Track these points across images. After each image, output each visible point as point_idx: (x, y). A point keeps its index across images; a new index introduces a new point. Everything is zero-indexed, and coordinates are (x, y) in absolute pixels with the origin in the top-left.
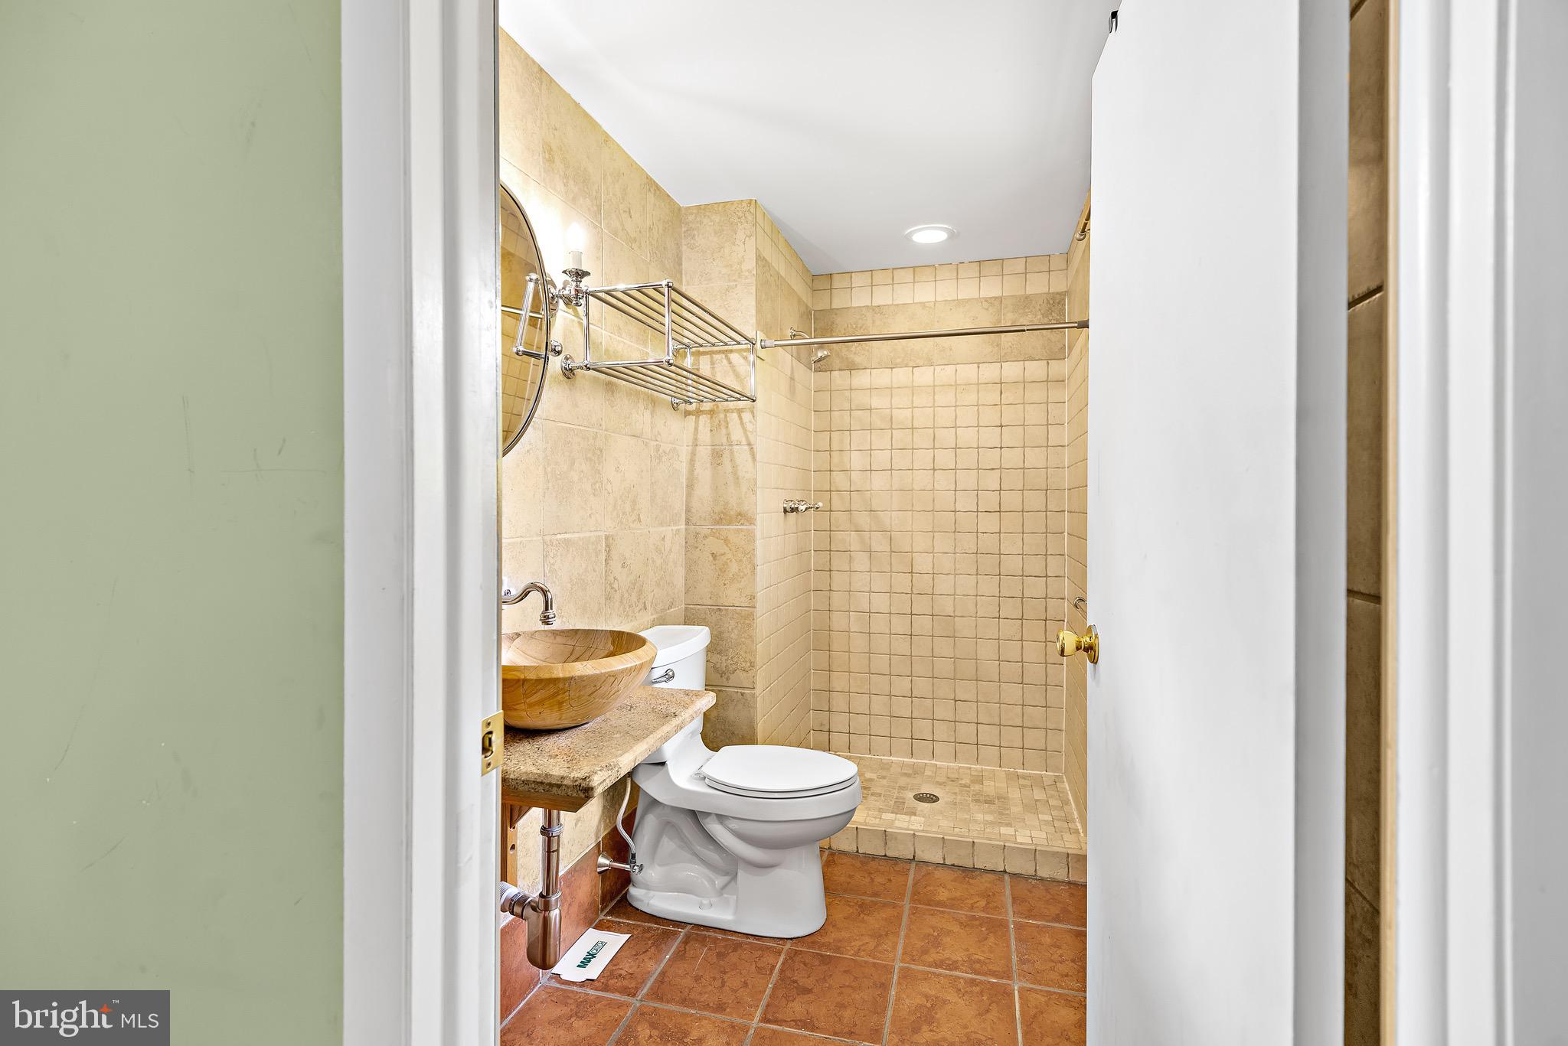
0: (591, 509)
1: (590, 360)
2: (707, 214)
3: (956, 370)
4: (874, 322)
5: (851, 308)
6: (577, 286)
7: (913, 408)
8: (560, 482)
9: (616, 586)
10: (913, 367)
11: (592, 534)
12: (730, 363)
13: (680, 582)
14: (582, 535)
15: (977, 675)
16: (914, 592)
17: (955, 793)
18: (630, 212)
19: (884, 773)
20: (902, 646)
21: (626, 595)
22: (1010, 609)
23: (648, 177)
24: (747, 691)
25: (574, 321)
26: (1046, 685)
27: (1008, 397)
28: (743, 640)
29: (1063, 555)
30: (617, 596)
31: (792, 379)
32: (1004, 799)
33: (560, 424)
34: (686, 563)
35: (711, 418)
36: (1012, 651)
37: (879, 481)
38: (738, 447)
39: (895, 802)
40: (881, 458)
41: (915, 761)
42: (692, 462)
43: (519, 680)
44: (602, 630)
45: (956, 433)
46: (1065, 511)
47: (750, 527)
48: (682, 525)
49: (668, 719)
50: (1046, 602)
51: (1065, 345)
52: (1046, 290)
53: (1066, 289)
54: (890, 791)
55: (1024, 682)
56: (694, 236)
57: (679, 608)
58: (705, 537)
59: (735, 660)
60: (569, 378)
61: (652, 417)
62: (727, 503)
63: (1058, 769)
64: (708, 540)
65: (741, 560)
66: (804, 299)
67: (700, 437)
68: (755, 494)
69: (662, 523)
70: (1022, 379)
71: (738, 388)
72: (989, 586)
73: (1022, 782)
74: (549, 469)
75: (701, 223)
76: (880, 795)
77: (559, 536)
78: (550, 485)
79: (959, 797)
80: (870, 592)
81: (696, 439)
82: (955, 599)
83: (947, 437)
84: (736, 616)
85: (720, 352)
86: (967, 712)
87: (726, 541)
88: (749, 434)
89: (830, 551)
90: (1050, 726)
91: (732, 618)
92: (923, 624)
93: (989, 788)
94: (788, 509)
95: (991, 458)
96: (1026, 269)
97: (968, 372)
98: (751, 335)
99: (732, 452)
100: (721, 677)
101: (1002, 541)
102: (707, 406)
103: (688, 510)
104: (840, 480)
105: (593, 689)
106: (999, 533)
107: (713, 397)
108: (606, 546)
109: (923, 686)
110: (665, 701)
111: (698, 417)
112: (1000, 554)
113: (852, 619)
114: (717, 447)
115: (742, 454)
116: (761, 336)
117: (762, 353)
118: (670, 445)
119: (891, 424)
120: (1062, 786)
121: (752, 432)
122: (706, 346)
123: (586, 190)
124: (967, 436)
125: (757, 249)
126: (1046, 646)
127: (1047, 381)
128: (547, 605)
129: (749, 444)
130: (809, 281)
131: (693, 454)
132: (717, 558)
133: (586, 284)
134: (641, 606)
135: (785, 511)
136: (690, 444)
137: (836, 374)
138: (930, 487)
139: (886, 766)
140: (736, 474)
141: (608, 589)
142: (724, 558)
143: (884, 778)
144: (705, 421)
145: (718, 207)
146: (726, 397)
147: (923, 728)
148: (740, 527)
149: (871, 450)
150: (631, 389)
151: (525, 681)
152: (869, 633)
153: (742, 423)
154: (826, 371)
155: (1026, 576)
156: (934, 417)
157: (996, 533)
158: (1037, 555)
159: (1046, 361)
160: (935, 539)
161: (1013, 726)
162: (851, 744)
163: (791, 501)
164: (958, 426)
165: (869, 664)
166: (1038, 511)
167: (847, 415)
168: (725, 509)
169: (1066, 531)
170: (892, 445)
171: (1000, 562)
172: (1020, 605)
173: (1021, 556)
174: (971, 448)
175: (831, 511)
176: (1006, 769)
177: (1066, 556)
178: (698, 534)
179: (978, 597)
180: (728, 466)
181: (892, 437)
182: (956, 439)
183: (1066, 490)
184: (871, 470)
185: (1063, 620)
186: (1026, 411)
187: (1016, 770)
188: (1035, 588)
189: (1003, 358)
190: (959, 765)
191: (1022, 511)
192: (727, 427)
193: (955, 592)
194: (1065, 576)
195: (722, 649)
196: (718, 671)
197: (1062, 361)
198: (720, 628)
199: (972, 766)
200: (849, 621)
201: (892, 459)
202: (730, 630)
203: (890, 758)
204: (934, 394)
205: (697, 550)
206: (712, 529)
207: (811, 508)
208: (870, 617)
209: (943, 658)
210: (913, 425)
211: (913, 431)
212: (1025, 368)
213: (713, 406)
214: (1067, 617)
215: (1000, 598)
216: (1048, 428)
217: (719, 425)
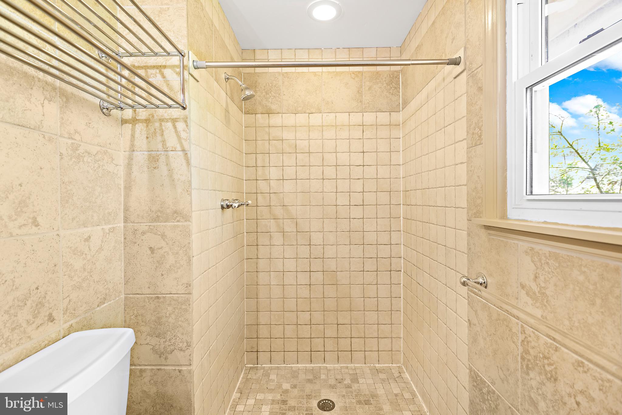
3: (336, 117)
4: (283, 83)
7: (309, 139)
10: (309, 113)
12: (163, 77)
13: (119, 274)
15: (350, 307)
16: (312, 257)
17: (344, 396)
20: (304, 292)
22: (370, 265)
24: (184, 368)
26: (391, 311)
27: (367, 134)
28: (180, 323)
29: (400, 231)
31: (227, 111)
34: (125, 257)
35: (147, 126)
36: (372, 291)
37: (288, 186)
38: (172, 153)
40: (290, 172)
41: (315, 365)
42: (129, 166)
45: (336, 156)
46: (400, 204)
47: (185, 224)
48: (120, 223)
50: (391, 260)
51: (400, 103)
54: (300, 402)
55: (379, 310)
57: (119, 298)
58: (143, 233)
59: (173, 341)
62: (163, 203)
63: (399, 362)
64: (145, 236)
65: (177, 253)
67: (137, 143)
68: (190, 195)
70: (375, 123)
72: (357, 251)
73: (381, 375)
79: (347, 400)
80: (284, 258)
81: (132, 145)
82: (337, 260)
83: (330, 158)
84: (173, 302)
85: (154, 67)
86: (345, 331)
87: (163, 236)
88: (183, 141)
89: (257, 232)
90: (394, 336)
91: (169, 305)
92: (318, 277)
93: (364, 385)
94: (225, 206)
95: (357, 172)
97: (343, 118)
99: (167, 157)
100: (160, 357)
101: (364, 223)
102: (141, 114)
103: (126, 209)
104: (263, 186)
106: (363, 218)
109: (317, 317)
111: (134, 125)
112: (364, 231)
113: (272, 276)
114: (153, 153)
115: (177, 160)
116: (192, 56)
119: (296, 150)
120: (406, 377)
121: (186, 140)
124: (344, 158)
126: (391, 287)
127: (390, 125)
129: (183, 150)
131: (130, 158)
132: (156, 252)
135: (223, 208)
136: (128, 149)
137: (259, 116)
138: (321, 190)
140: (171, 176)
142: (162, 251)
144: (142, 131)
146: (158, 103)
147: (318, 344)
148: (176, 224)
149: (283, 166)
152: (283, 285)
153: (176, 131)
154: (252, 114)
155: (379, 245)
156: (323, 146)
157: (361, 218)
158: (385, 231)
159: (389, 113)
160: (324, 223)
161: (372, 338)
162: (272, 359)
163: (228, 200)
164: (337, 151)
165: (284, 305)
166: (385, 205)
167: (267, 143)
168: (162, 208)
169: (402, 217)
170: (296, 163)
171: (364, 236)
172: (376, 262)
173: (376, 232)
174: (345, 165)
175: (257, 206)
176: (369, 365)
177: (402, 232)
178: (136, 230)
179: (351, 259)
180: (164, 169)
181: (296, 158)
182: (337, 160)
183: (402, 192)
184: (283, 179)
185: (401, 271)
186: (378, 143)
187: (375, 365)
188: (384, 251)
189: (364, 109)
190: (341, 365)
191: (376, 205)
192: (162, 135)
193: (337, 256)
194: (401, 244)
195: (159, 334)
196: (157, 353)
197: (399, 113)
198: (158, 315)
199: (348, 365)
200: (270, 277)
201: (296, 172)
202: (168, 315)
203: (298, 365)
204: (323, 131)
205: (136, 245)
206: (150, 226)
207: (243, 205)
208: (283, 274)
209: (330, 298)
210: (309, 150)
211: (309, 155)
212: (377, 117)
213: (149, 115)
214: (403, 269)
215: (364, 259)
216: (390, 154)
217: (155, 133)
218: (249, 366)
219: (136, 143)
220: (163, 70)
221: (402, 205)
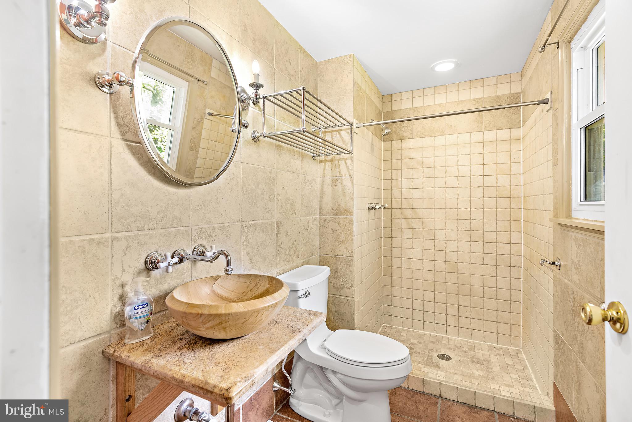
0: (269, 208)
1: (267, 132)
2: (330, 64)
3: (458, 137)
5: (402, 109)
6: (256, 92)
7: (434, 157)
8: (251, 194)
9: (282, 246)
10: (434, 136)
11: (270, 220)
12: (340, 136)
13: (317, 243)
14: (263, 221)
15: (471, 293)
16: (436, 249)
17: (460, 356)
18: (290, 62)
19: (421, 340)
20: (429, 276)
21: (288, 251)
22: (488, 260)
23: (300, 45)
24: (349, 299)
25: (258, 113)
26: (511, 301)
27: (487, 149)
28: (347, 273)
29: (521, 232)
30: (283, 251)
31: (372, 144)
32: (489, 362)
33: (250, 165)
35: (332, 163)
36: (491, 281)
37: (416, 194)
38: (344, 177)
39: (428, 358)
40: (418, 182)
41: (437, 334)
42: (322, 185)
43: (198, 314)
44: (263, 276)
45: (458, 169)
46: (521, 209)
47: (350, 217)
48: (318, 216)
49: (294, 334)
50: (510, 256)
51: (520, 121)
52: (509, 92)
53: (520, 91)
54: (424, 351)
55: (498, 299)
56: (323, 75)
57: (316, 256)
58: (329, 221)
59: (344, 282)
60: (256, 142)
61: (302, 163)
62: (339, 205)
63: (518, 346)
64: (330, 223)
65: (346, 233)
66: (378, 106)
68: (353, 200)
69: (307, 215)
70: (495, 139)
71: (344, 147)
72: (477, 247)
73: (497, 352)
74: (245, 188)
75: (327, 69)
76: (419, 353)
77: (250, 222)
78: (245, 196)
79: (462, 359)
80: (412, 248)
81: (324, 174)
82: (458, 253)
83: (453, 171)
84: (344, 261)
85: (336, 131)
86: (465, 312)
87: (339, 224)
88: (350, 170)
89: (392, 228)
90: (513, 323)
91: (342, 262)
92: (441, 266)
93: (479, 354)
94: (371, 208)
95: (478, 181)
96: (497, 82)
97: (465, 137)
98: (351, 120)
99: (342, 180)
100: (337, 290)
101: (484, 224)
102: (329, 157)
103: (321, 209)
104: (396, 193)
105: (244, 320)
106: (483, 220)
107: (332, 153)
108: (277, 226)
109: (440, 297)
110: (296, 319)
111: (325, 163)
112: (483, 231)
114: (334, 178)
115: (346, 181)
116: (356, 122)
117: (356, 130)
118: (312, 177)
119: (423, 166)
120: (522, 357)
122: (329, 128)
123: (266, 48)
124: (465, 170)
125: (354, 78)
126: (511, 280)
127: (510, 140)
128: (228, 263)
129: (350, 176)
130: (381, 99)
131: (323, 181)
132: (335, 232)
133: (262, 92)
134: (296, 256)
135: (369, 209)
136: (322, 176)
137: (394, 142)
138: (444, 196)
139: (421, 336)
140: (343, 190)
141: (278, 248)
142: (338, 232)
143: (421, 343)
144: (329, 165)
145: (335, 60)
146: (338, 152)
147: (441, 318)
148: (345, 217)
149: (412, 178)
150: (290, 149)
151: (202, 314)
152: (412, 269)
153: (346, 165)
154: (389, 141)
155: (499, 243)
156: (446, 161)
157: (481, 220)
158: (505, 232)
159: (509, 129)
160: (447, 223)
161: (491, 321)
162: (403, 323)
163: (372, 204)
164: (459, 165)
165: (412, 284)
166: (505, 209)
167: (399, 162)
168: (338, 208)
169: (522, 219)
170: (423, 176)
171: (483, 235)
172: (495, 258)
173: (496, 232)
174: (466, 176)
175: (392, 208)
176: (488, 343)
177: (522, 233)
178: (325, 220)
179: (471, 253)
180: (339, 186)
181: (423, 172)
182: (458, 172)
183: (522, 197)
184: (412, 188)
185: (521, 267)
186: (498, 156)
187: (493, 344)
188: (504, 249)
189: (484, 128)
190: (461, 339)
191: (496, 209)
192: (339, 168)
193: (458, 250)
194: (521, 244)
195: (337, 277)
196: (335, 288)
197: (519, 129)
198: (336, 267)
199: (468, 340)
200: (402, 262)
201: (423, 183)
202: (341, 267)
203: (424, 332)
204: (446, 150)
205: (325, 228)
206: (332, 218)
207: (382, 207)
208: (412, 261)
209: (452, 283)
210: (434, 165)
211: (434, 169)
212: (497, 134)
213: (333, 157)
214: (523, 265)
215: (484, 254)
216: (511, 165)
217: (335, 166)
218: (386, 325)
219: (326, 173)
220: (340, 132)
221: (522, 209)
